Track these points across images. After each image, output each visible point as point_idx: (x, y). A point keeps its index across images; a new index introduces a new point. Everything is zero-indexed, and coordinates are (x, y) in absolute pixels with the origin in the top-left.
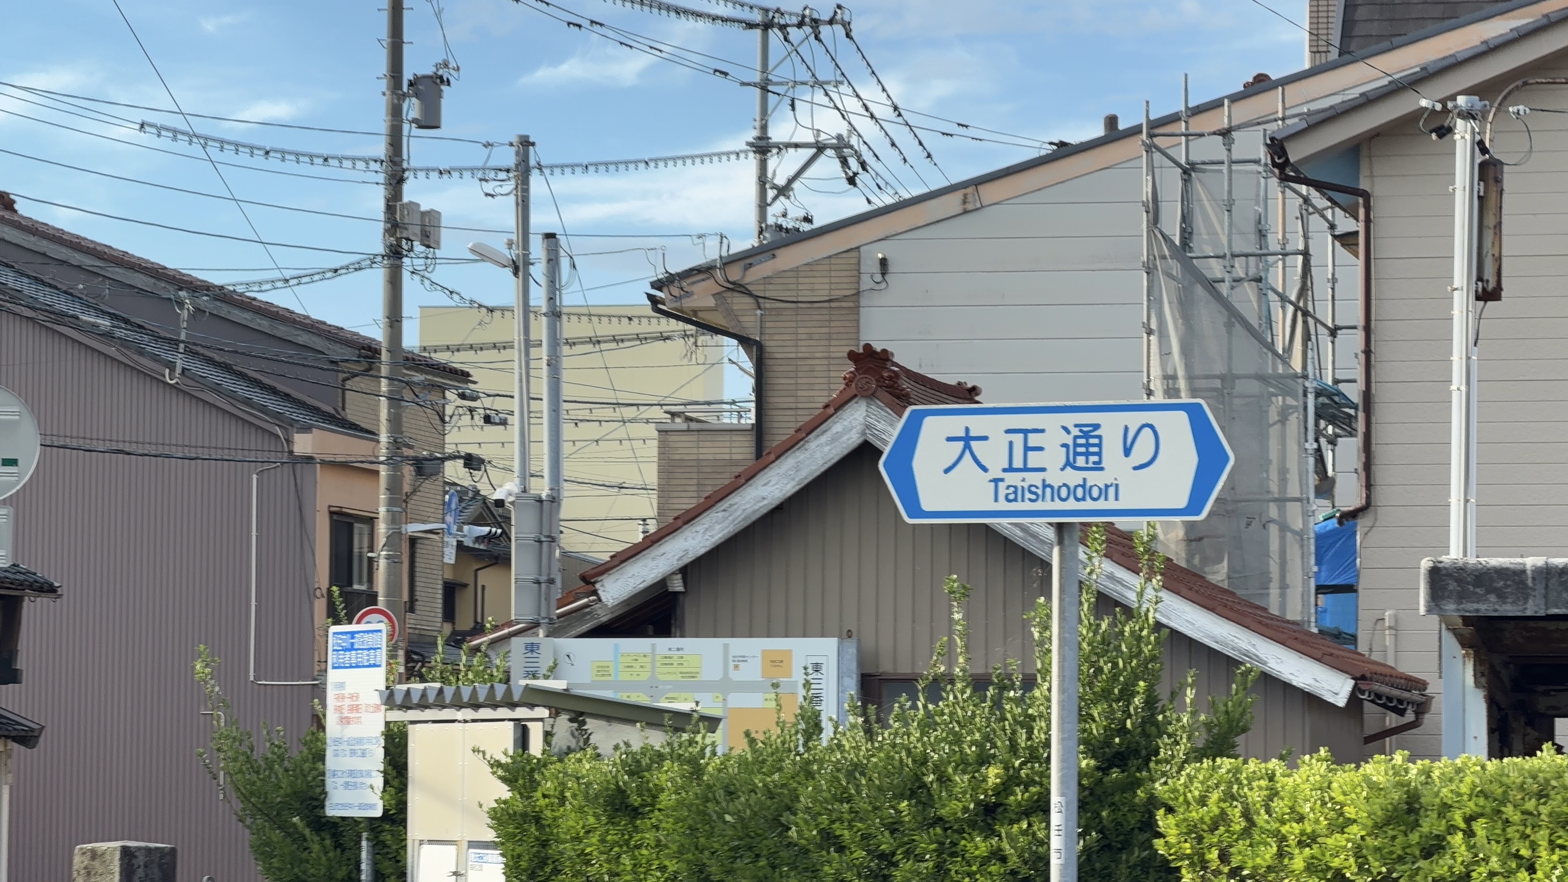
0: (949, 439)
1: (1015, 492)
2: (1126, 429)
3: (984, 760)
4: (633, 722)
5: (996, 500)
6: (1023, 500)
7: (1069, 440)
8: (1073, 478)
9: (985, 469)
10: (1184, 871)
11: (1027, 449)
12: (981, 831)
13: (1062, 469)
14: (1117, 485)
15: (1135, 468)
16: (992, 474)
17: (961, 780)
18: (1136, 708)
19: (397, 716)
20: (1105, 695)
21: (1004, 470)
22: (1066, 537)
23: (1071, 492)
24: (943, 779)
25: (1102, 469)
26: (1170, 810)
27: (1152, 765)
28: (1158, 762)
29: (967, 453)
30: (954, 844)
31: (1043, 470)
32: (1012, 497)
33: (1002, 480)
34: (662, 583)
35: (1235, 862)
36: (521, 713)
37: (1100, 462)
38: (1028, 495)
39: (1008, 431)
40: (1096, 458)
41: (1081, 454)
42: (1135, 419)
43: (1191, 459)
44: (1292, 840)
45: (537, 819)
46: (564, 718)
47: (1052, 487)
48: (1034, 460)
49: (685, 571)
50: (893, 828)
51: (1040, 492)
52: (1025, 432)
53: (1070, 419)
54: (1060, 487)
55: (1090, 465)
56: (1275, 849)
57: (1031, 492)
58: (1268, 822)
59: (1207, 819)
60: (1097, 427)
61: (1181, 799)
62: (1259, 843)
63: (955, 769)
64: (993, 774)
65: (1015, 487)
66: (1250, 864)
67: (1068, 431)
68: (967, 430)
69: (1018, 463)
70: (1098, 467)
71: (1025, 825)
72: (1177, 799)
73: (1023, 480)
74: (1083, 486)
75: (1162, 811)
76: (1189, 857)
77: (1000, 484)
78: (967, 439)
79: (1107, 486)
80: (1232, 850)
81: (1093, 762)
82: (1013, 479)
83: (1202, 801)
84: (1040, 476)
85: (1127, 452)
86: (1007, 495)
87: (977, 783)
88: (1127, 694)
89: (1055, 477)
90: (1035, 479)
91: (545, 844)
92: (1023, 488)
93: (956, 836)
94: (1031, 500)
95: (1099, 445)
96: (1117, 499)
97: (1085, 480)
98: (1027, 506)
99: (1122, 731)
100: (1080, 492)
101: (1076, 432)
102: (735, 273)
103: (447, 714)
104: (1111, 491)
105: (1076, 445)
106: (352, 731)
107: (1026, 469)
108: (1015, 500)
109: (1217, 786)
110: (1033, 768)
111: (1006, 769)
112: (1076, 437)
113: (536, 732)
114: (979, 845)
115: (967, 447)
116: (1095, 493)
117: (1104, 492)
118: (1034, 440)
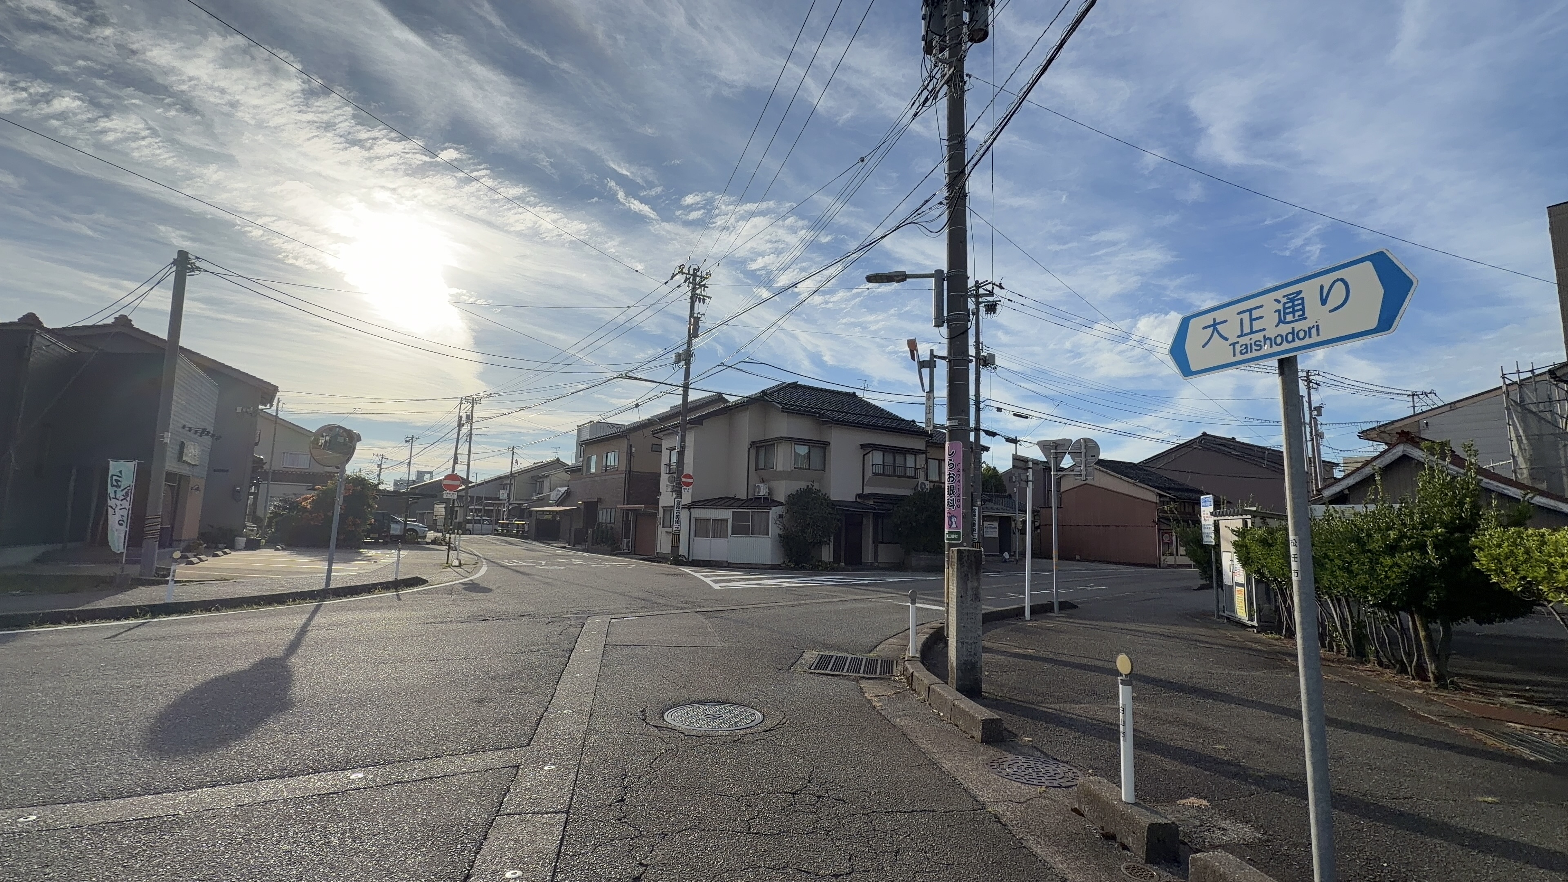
0: (1204, 328)
1: (1246, 348)
2: (1322, 287)
3: (1389, 528)
4: (1274, 518)
5: (1234, 355)
6: (1251, 352)
7: (1280, 307)
8: (1284, 329)
9: (1226, 339)
10: (1492, 576)
11: (1252, 320)
12: (1389, 554)
13: (1277, 326)
14: (1318, 326)
15: (1331, 311)
16: (1230, 342)
17: (1377, 536)
18: (1466, 509)
19: (1216, 518)
20: (1450, 504)
21: (1238, 337)
22: (1286, 369)
23: (1285, 338)
24: (1369, 535)
25: (1306, 318)
26: (1481, 549)
27: (1477, 532)
28: (1479, 530)
29: (1216, 333)
30: (1377, 559)
31: (1264, 330)
32: (1244, 351)
33: (1238, 343)
34: (1342, 491)
35: (1523, 573)
36: (1244, 517)
37: (1304, 314)
38: (1254, 347)
39: (1239, 313)
40: (1300, 313)
41: (1289, 313)
42: (1327, 280)
43: (1378, 292)
44: (1557, 565)
45: (1246, 546)
46: (1258, 518)
47: (1270, 339)
48: (1257, 325)
49: (1349, 488)
50: (1350, 552)
51: (1262, 344)
52: (1250, 311)
53: (1279, 294)
54: (1276, 338)
55: (1297, 318)
56: (1546, 569)
57: (1255, 345)
58: (1539, 556)
59: (1502, 554)
60: (1300, 292)
61: (1486, 545)
62: (1535, 566)
63: (1375, 532)
64: (1393, 534)
65: (1246, 345)
66: (1531, 575)
67: (1278, 301)
68: (1214, 319)
69: (1247, 330)
70: (1303, 318)
71: (1410, 554)
72: (1484, 545)
73: (1251, 339)
74: (1293, 333)
75: (1477, 550)
76: (1495, 570)
77: (1236, 345)
78: (1215, 325)
79: (1310, 329)
80: (1519, 569)
81: (1443, 530)
82: (1245, 340)
83: (1499, 546)
84: (1262, 334)
85: (1324, 302)
86: (1241, 350)
87: (1385, 538)
88: (1461, 503)
89: (1271, 333)
90: (1259, 336)
91: (1248, 553)
92: (1251, 344)
93: (1378, 557)
94: (1256, 350)
95: (1303, 304)
96: (1318, 335)
97: (1293, 328)
98: (1255, 354)
99: (1461, 518)
100: (1290, 337)
101: (1285, 300)
102: (1382, 429)
103: (1227, 517)
104: (1314, 331)
105: (1285, 308)
106: (1207, 523)
107: (1252, 332)
108: (1247, 352)
109: (1508, 539)
110: (1413, 532)
111: (1400, 532)
112: (1284, 304)
113: (1249, 522)
114: (1388, 561)
115: (1215, 329)
116: (1301, 335)
117: (1308, 333)
118: (1255, 314)
